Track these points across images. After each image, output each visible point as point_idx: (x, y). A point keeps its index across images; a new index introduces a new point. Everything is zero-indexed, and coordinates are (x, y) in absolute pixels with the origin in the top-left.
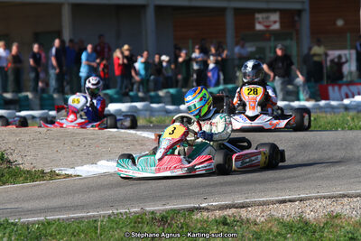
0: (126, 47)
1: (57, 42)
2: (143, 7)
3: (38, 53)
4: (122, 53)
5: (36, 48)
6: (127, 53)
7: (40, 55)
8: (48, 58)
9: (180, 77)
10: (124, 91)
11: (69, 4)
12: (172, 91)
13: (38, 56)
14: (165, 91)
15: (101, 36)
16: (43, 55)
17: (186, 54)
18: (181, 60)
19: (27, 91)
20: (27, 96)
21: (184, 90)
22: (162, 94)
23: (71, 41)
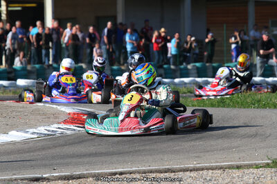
0: (163, 30)
1: (109, 24)
3: (93, 33)
5: (91, 29)
6: (163, 34)
7: (95, 35)
8: (101, 37)
9: (206, 54)
10: (160, 64)
12: (198, 65)
13: (93, 36)
14: (192, 64)
15: (147, 21)
16: (97, 34)
17: (212, 37)
18: (207, 40)
19: (82, 63)
20: (82, 67)
21: (207, 64)
22: (189, 67)
23: (121, 24)
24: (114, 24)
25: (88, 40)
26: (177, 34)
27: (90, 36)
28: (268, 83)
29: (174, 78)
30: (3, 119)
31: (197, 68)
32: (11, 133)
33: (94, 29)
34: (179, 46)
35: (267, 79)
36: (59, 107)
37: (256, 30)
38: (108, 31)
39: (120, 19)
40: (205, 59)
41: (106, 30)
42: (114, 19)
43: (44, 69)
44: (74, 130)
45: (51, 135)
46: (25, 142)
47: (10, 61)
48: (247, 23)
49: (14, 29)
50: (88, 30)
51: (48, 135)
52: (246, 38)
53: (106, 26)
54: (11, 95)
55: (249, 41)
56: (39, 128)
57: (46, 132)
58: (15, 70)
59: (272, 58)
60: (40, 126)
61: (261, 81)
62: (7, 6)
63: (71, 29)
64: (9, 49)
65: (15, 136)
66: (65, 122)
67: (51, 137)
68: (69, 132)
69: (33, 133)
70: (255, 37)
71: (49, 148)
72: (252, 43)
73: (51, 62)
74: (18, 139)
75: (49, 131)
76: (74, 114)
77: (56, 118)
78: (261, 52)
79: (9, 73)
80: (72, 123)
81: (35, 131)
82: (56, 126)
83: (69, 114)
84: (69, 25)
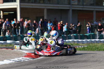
0: (61, 22)
1: (41, 19)
2: (69, 10)
3: (35, 23)
4: (60, 23)
5: (35, 22)
6: (62, 23)
7: (36, 24)
9: (78, 30)
11: (46, 9)
12: (75, 35)
13: (35, 24)
15: (55, 18)
17: (80, 24)
18: (78, 25)
21: (78, 34)
22: (72, 35)
23: (46, 19)
24: (43, 20)
25: (33, 26)
26: (67, 23)
27: (34, 24)
28: (101, 41)
29: (66, 40)
30: (1, 56)
31: (75, 36)
32: (4, 61)
33: (36, 22)
34: (67, 28)
35: (101, 40)
36: (23, 51)
37: (96, 22)
38: (41, 22)
39: (45, 18)
40: (77, 33)
41: (40, 22)
42: (43, 17)
43: (17, 36)
44: (28, 59)
45: (20, 61)
46: (10, 64)
47: (4, 34)
48: (93, 19)
49: (5, 22)
50: (33, 22)
51: (19, 61)
52: (93, 24)
53: (40, 20)
54: (4, 46)
55: (94, 26)
56: (15, 59)
57: (18, 60)
58: (6, 37)
59: (103, 32)
60: (16, 58)
61: (99, 40)
62: (3, 13)
63: (27, 22)
64: (4, 29)
65: (6, 62)
66: (25, 56)
67: (20, 62)
68: (26, 60)
69: (13, 61)
70: (96, 24)
71: (19, 66)
72: (95, 26)
73: (19, 34)
74: (7, 63)
75: (19, 60)
76: (28, 53)
77: (21, 55)
78: (99, 30)
79: (4, 38)
80: (28, 57)
81: (14, 60)
82: (21, 58)
83: (27, 53)
84: (26, 20)
